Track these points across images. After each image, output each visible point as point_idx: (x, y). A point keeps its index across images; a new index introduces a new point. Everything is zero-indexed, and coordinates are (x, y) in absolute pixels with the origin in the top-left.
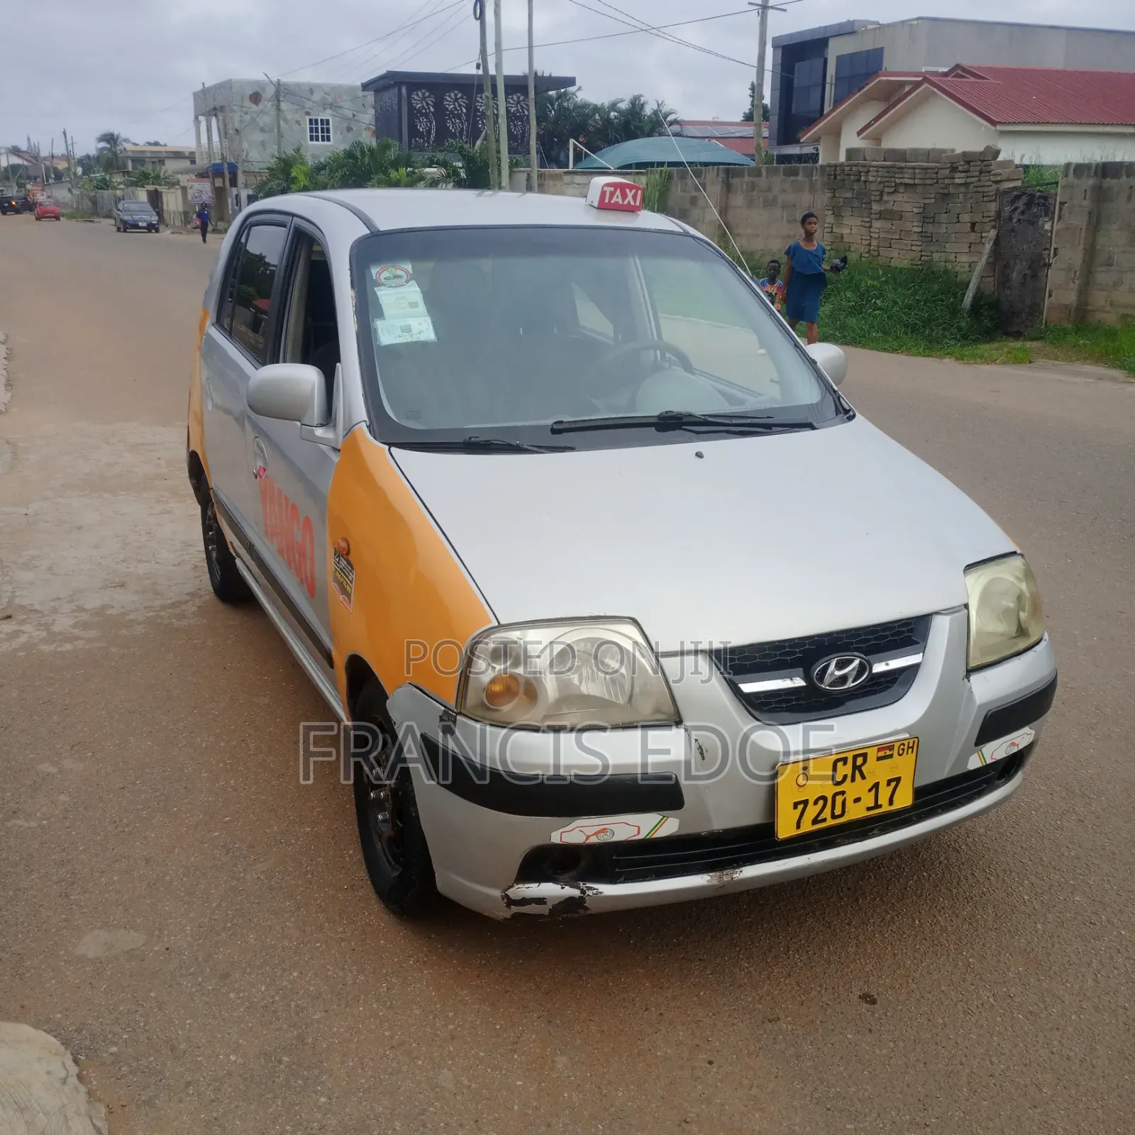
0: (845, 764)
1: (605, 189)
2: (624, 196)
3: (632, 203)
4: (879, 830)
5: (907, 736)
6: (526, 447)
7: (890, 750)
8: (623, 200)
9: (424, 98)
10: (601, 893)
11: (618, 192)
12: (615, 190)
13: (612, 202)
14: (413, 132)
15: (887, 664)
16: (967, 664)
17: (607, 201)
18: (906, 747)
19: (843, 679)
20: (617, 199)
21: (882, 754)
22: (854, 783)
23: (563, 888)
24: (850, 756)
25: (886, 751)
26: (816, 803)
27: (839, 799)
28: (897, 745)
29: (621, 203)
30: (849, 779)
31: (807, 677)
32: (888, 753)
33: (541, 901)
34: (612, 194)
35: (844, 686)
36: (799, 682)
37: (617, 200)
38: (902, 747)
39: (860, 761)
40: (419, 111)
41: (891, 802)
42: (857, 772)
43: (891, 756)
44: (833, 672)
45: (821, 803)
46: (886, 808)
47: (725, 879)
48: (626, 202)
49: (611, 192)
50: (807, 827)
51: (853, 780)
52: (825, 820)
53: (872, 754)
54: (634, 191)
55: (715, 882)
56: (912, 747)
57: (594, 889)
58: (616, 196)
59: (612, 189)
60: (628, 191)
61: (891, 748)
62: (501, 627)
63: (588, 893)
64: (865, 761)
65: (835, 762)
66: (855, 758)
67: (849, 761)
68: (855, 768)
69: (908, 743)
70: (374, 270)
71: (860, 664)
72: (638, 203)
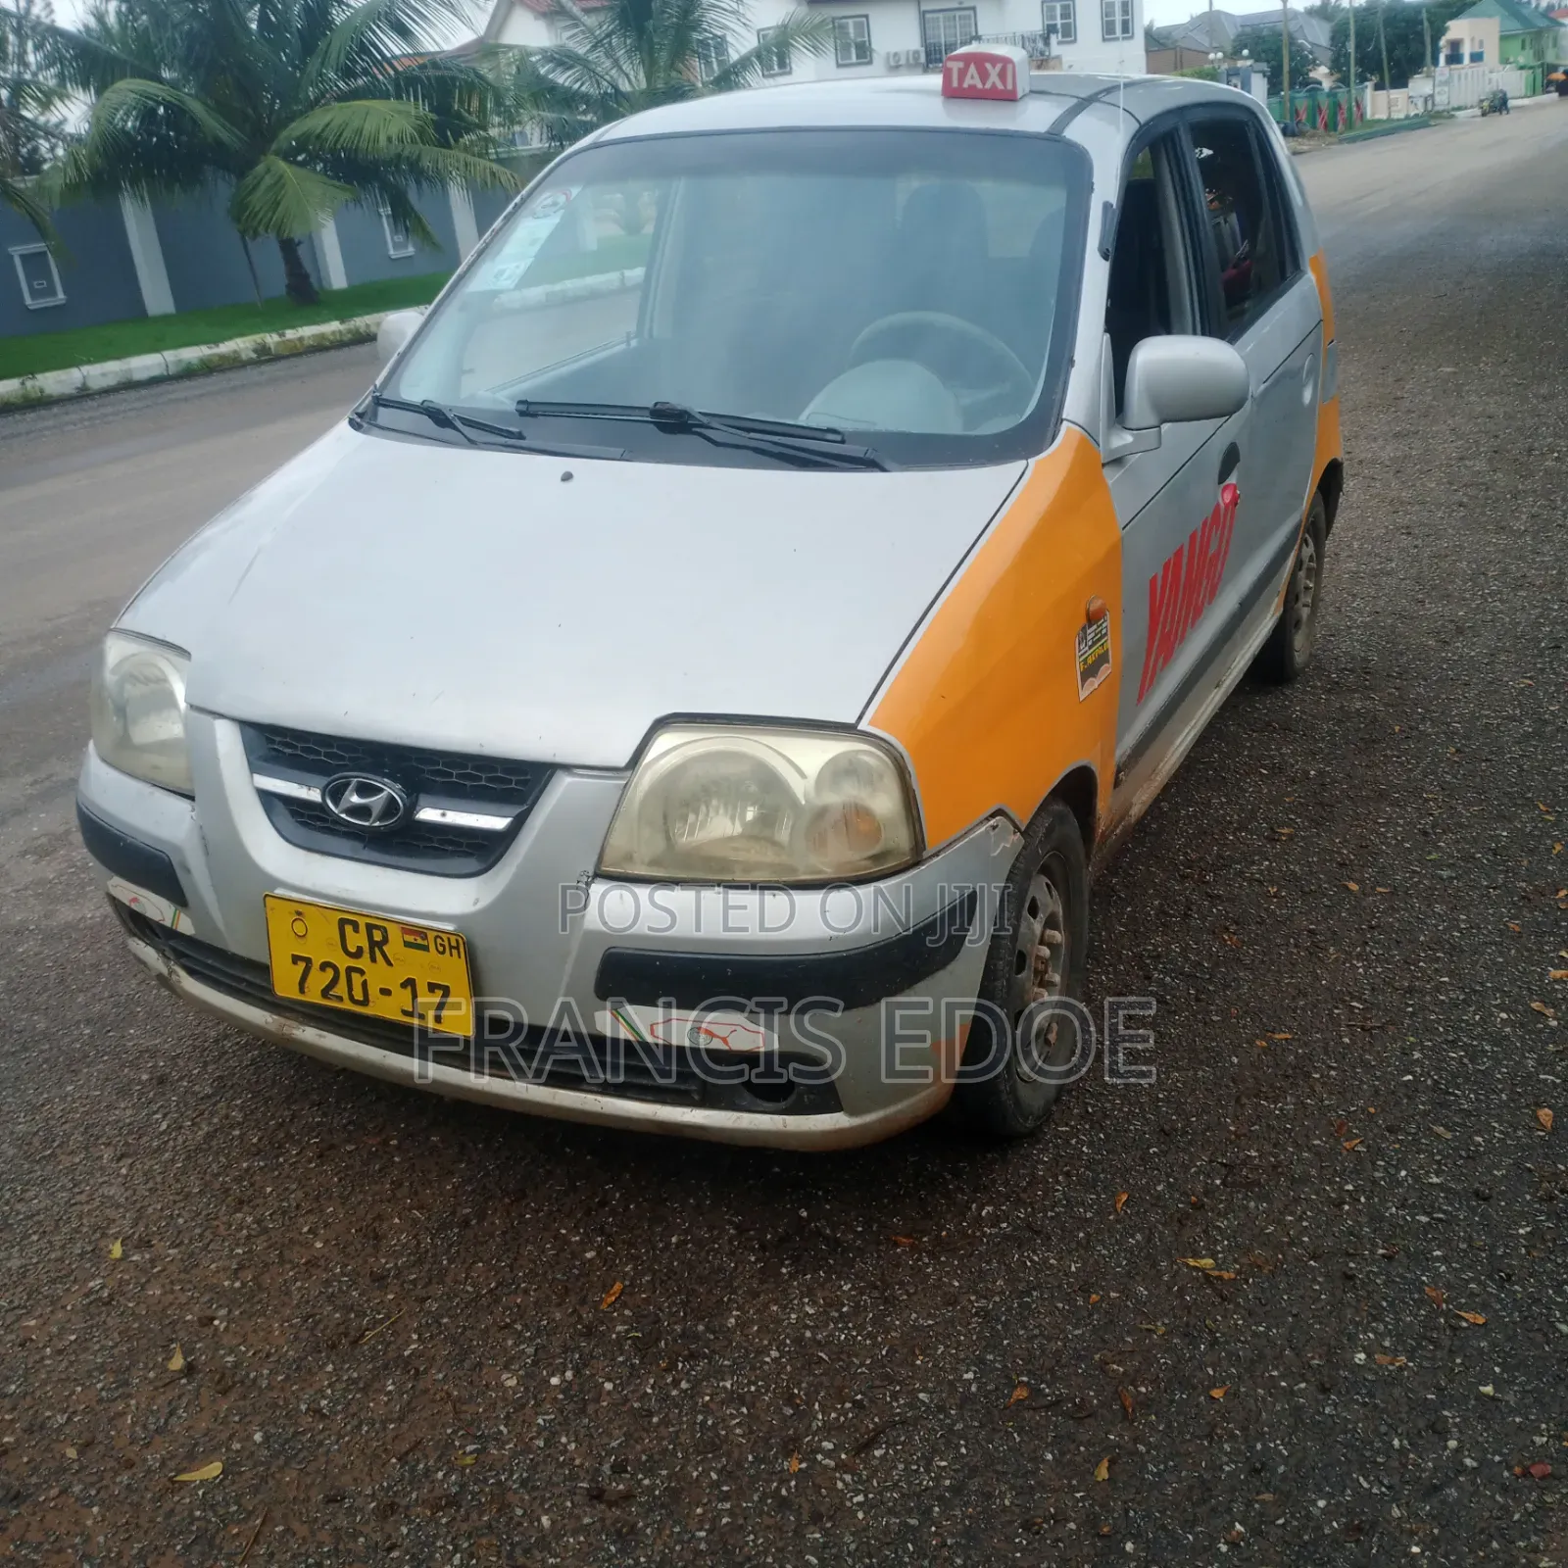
2: (984, 75)
3: (1000, 86)
5: (450, 927)
7: (423, 939)
8: (984, 84)
10: (182, 981)
11: (972, 69)
12: (967, 66)
13: (965, 85)
16: (598, 863)
17: (955, 84)
18: (447, 945)
19: (365, 811)
20: (972, 79)
21: (410, 938)
24: (362, 923)
25: (418, 937)
26: (321, 968)
27: (357, 979)
28: (431, 935)
29: (980, 86)
30: (366, 955)
32: (419, 941)
34: (962, 73)
35: (364, 821)
36: (315, 795)
37: (971, 82)
38: (438, 941)
39: (377, 936)
41: (437, 1017)
42: (376, 949)
43: (426, 948)
44: (353, 795)
45: (330, 972)
47: (286, 1027)
49: (960, 69)
50: (315, 996)
51: (373, 959)
52: (340, 999)
53: (395, 934)
56: (457, 948)
59: (961, 65)
64: (385, 940)
65: (342, 923)
66: (370, 928)
67: (362, 928)
68: (373, 944)
69: (449, 939)
70: (544, 196)
71: (391, 800)
72: (1010, 87)
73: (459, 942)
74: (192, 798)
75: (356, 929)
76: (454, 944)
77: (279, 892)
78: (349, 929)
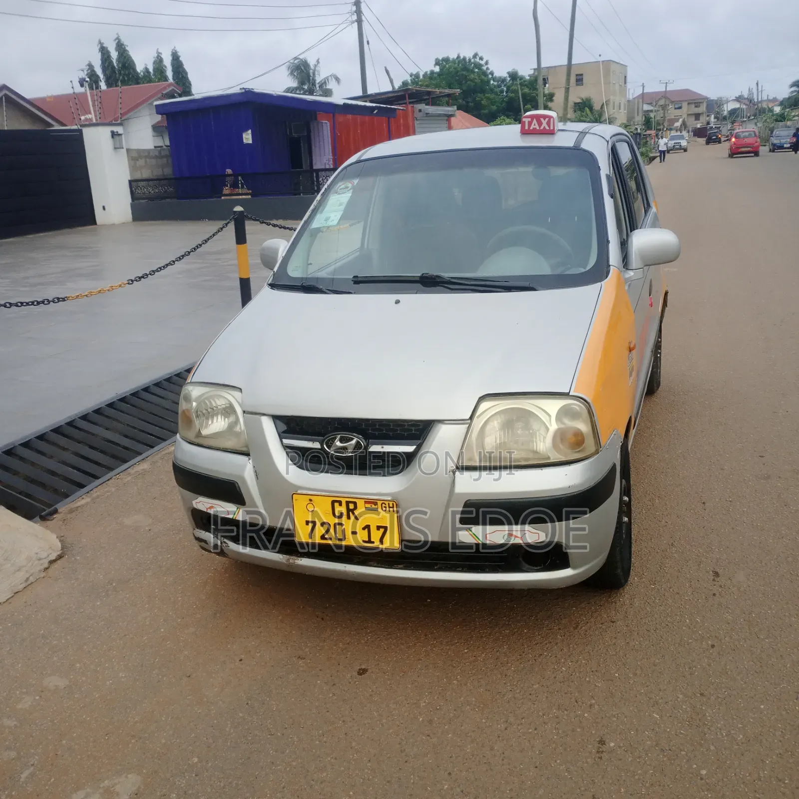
1: (525, 120)
2: (540, 124)
3: (547, 128)
5: (387, 498)
7: (375, 505)
8: (540, 127)
10: (229, 546)
11: (535, 121)
12: (532, 120)
13: (531, 128)
15: (383, 448)
17: (527, 128)
18: (387, 506)
20: (535, 125)
21: (368, 506)
24: (344, 501)
25: (372, 504)
28: (379, 503)
29: (538, 128)
30: (345, 516)
32: (373, 506)
34: (530, 123)
35: (344, 454)
36: (317, 445)
37: (534, 127)
38: (384, 505)
39: (351, 506)
42: (351, 513)
43: (376, 510)
44: (338, 443)
47: (291, 561)
48: (542, 128)
49: (529, 122)
51: (349, 518)
53: (361, 504)
54: (547, 119)
55: (284, 561)
56: (393, 508)
58: (533, 124)
59: (530, 119)
60: (542, 119)
61: (375, 503)
64: (356, 508)
65: (333, 502)
66: (348, 503)
67: (344, 504)
68: (348, 510)
69: (389, 504)
70: (339, 184)
71: (358, 443)
72: (552, 128)
73: (394, 504)
74: (247, 455)
75: (340, 504)
76: (391, 505)
77: (299, 492)
78: (336, 505)
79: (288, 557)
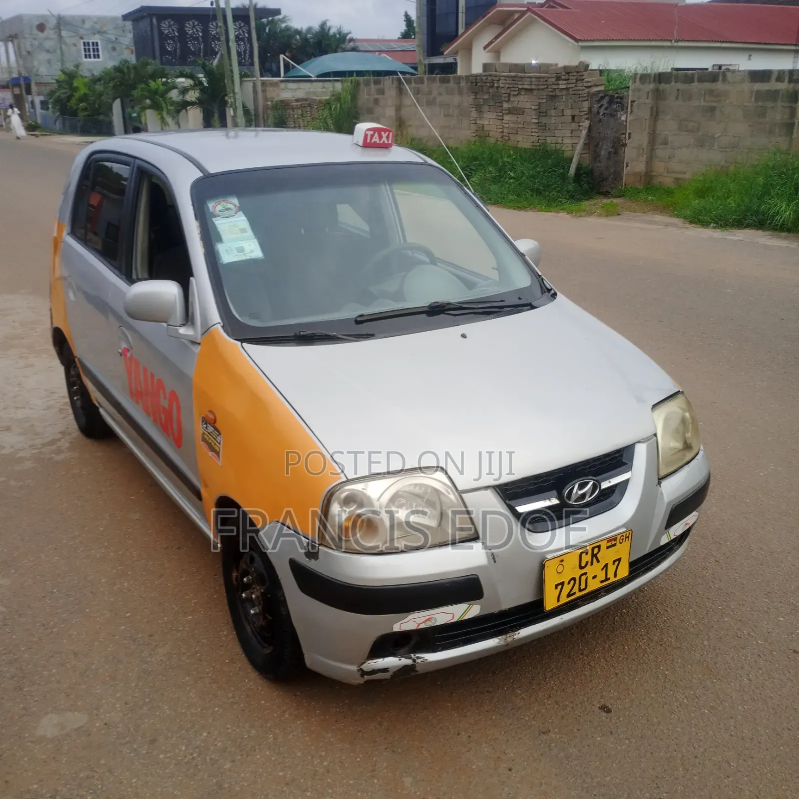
0: (587, 553)
1: (367, 132)
2: (380, 137)
3: (386, 142)
4: (604, 592)
5: (624, 530)
6: (340, 336)
7: (615, 541)
8: (380, 140)
9: (170, 26)
10: (424, 660)
11: (376, 135)
12: (374, 133)
13: (372, 142)
14: (164, 51)
15: (610, 482)
16: (658, 474)
17: (368, 141)
18: (624, 538)
19: (583, 496)
20: (376, 139)
21: (609, 544)
22: (593, 566)
23: (400, 660)
24: (589, 548)
25: (612, 542)
26: (569, 583)
27: (583, 578)
28: (619, 537)
29: (378, 142)
30: (589, 564)
31: (560, 497)
32: (614, 543)
33: (385, 670)
34: (372, 136)
35: (583, 500)
36: (555, 501)
37: (376, 140)
38: (622, 538)
39: (596, 551)
40: (167, 35)
41: (615, 575)
42: (594, 558)
43: (615, 545)
44: (576, 491)
45: (572, 582)
46: (612, 579)
47: (509, 640)
48: (381, 142)
49: (371, 134)
50: (564, 599)
51: (592, 564)
52: (574, 593)
53: (604, 545)
54: (387, 133)
55: (502, 643)
56: (628, 537)
57: (422, 658)
58: (374, 137)
59: (372, 132)
60: (383, 133)
61: (615, 539)
62: (349, 481)
63: (417, 661)
64: (599, 551)
65: (581, 554)
68: (593, 556)
71: (593, 485)
72: (390, 142)
73: (629, 533)
76: (627, 535)
77: (550, 557)
78: (584, 555)
79: (504, 637)
